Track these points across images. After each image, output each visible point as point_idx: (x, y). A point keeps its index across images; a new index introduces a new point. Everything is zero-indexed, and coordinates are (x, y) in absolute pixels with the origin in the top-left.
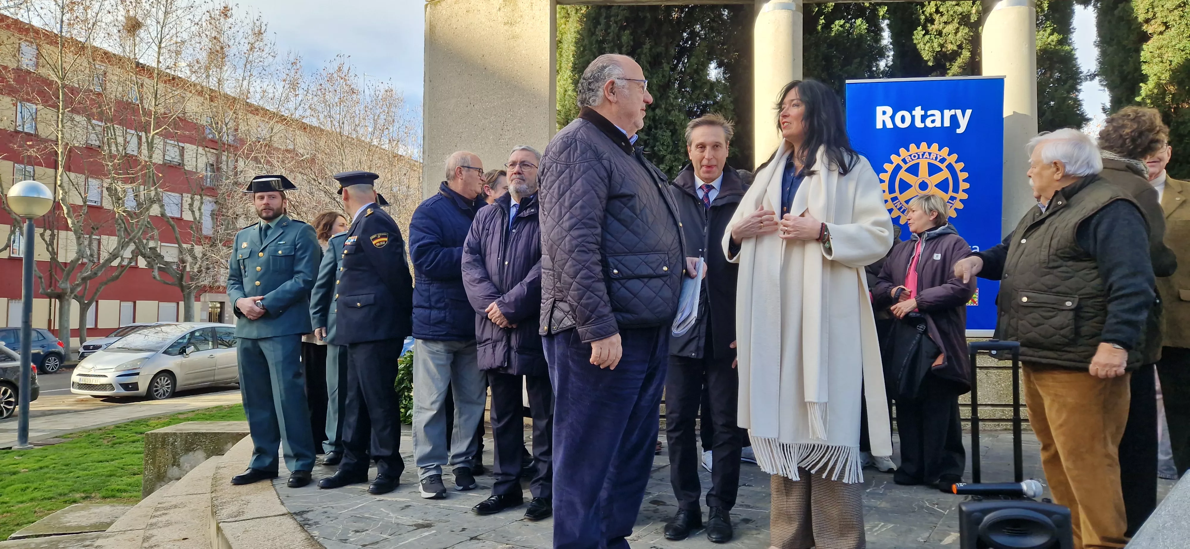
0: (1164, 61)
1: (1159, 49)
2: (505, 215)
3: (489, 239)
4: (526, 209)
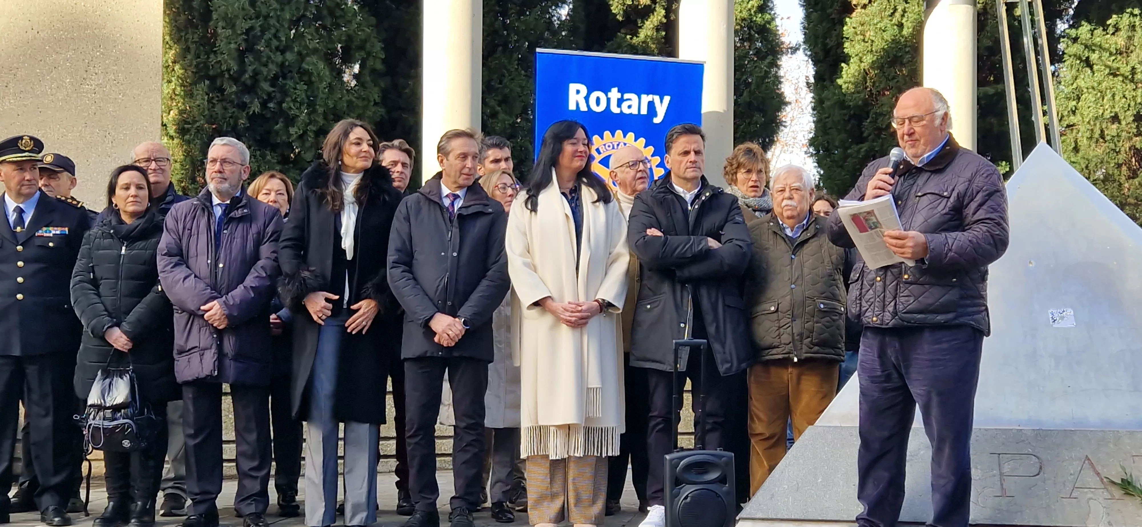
0: (866, 40)
1: (862, 25)
2: (210, 214)
3: (193, 239)
4: (237, 209)
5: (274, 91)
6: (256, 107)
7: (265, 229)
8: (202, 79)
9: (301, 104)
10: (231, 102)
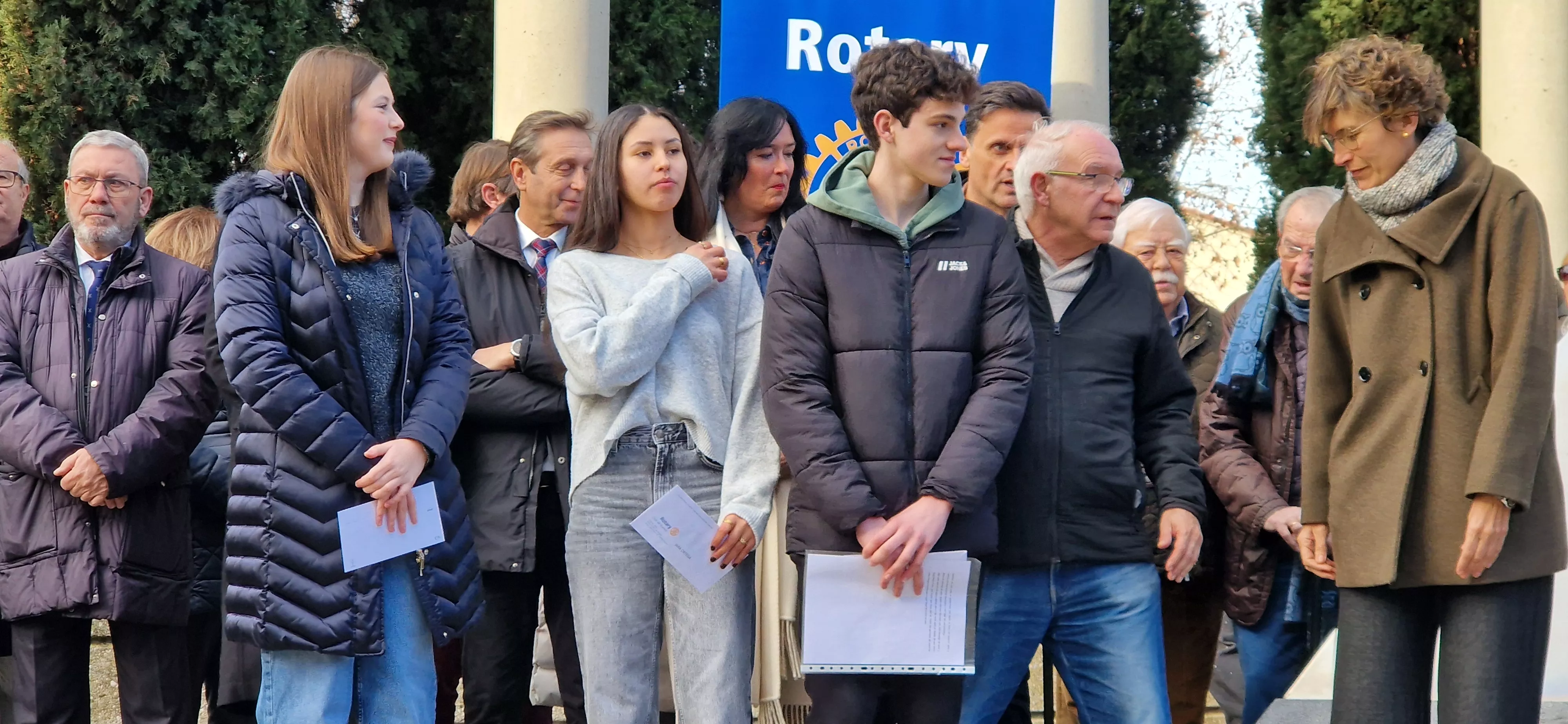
2: (75, 282)
3: (42, 333)
4: (126, 273)
5: (197, 39)
6: (161, 70)
7: (180, 310)
8: (54, 13)
9: (252, 63)
10: (114, 59)
